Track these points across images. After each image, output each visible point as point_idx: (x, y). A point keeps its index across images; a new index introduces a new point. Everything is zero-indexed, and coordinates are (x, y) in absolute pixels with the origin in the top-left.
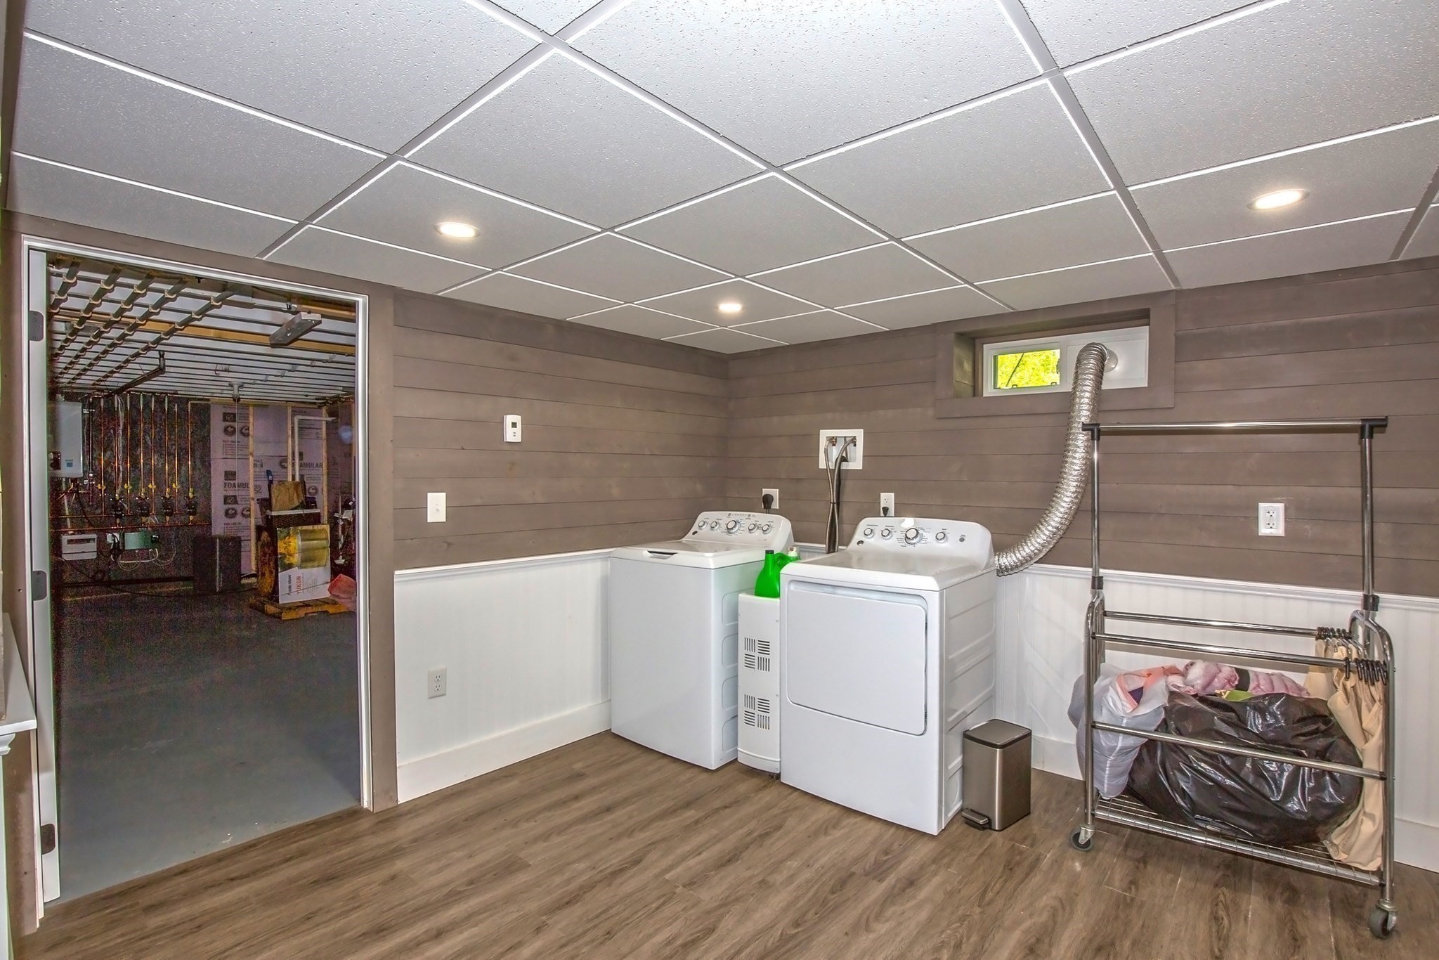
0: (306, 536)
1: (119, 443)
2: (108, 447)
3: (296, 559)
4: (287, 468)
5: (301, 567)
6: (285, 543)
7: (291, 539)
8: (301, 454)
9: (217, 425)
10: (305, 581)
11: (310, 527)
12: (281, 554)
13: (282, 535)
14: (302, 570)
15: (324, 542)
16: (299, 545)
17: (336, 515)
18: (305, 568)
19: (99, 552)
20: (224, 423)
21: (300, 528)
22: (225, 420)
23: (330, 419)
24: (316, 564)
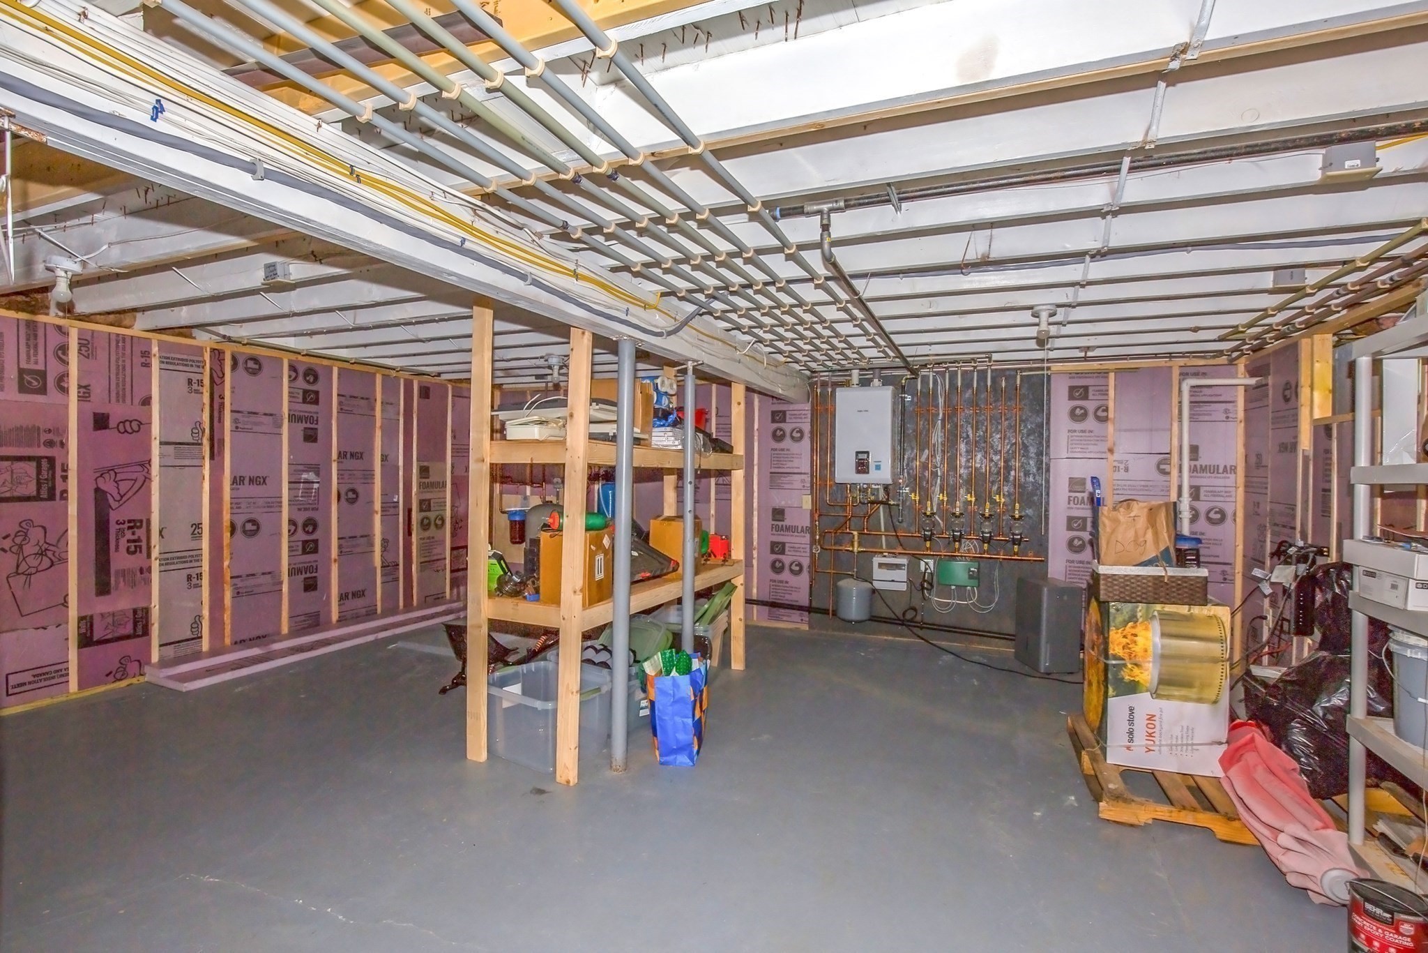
0: (1173, 628)
1: (937, 437)
2: (924, 444)
3: (1148, 674)
4: (1169, 473)
5: (1156, 694)
6: (1125, 637)
7: (1139, 630)
8: (1194, 450)
9: (1060, 404)
10: (1164, 726)
11: (1184, 610)
12: (1116, 657)
13: (1120, 619)
14: (1163, 703)
15: (1216, 649)
16: (1155, 645)
17: (1257, 572)
18: (1168, 697)
19: (910, 582)
20: (1071, 402)
21: (1158, 607)
22: (1071, 397)
23: (1252, 381)
24: (1192, 693)
